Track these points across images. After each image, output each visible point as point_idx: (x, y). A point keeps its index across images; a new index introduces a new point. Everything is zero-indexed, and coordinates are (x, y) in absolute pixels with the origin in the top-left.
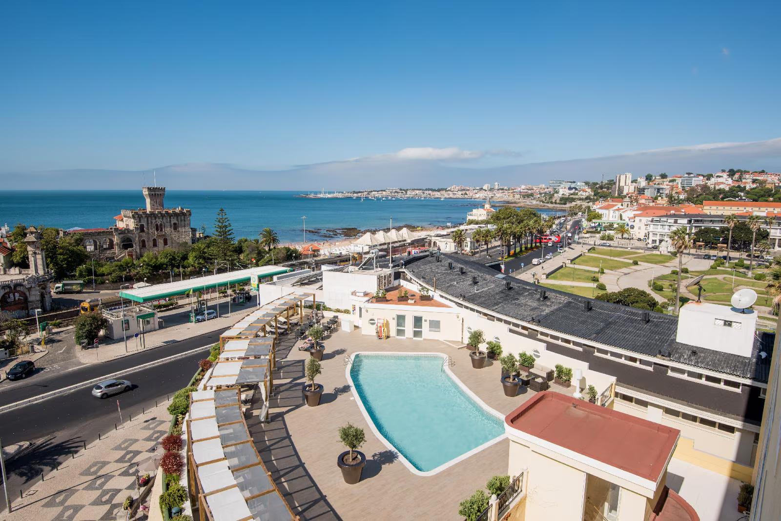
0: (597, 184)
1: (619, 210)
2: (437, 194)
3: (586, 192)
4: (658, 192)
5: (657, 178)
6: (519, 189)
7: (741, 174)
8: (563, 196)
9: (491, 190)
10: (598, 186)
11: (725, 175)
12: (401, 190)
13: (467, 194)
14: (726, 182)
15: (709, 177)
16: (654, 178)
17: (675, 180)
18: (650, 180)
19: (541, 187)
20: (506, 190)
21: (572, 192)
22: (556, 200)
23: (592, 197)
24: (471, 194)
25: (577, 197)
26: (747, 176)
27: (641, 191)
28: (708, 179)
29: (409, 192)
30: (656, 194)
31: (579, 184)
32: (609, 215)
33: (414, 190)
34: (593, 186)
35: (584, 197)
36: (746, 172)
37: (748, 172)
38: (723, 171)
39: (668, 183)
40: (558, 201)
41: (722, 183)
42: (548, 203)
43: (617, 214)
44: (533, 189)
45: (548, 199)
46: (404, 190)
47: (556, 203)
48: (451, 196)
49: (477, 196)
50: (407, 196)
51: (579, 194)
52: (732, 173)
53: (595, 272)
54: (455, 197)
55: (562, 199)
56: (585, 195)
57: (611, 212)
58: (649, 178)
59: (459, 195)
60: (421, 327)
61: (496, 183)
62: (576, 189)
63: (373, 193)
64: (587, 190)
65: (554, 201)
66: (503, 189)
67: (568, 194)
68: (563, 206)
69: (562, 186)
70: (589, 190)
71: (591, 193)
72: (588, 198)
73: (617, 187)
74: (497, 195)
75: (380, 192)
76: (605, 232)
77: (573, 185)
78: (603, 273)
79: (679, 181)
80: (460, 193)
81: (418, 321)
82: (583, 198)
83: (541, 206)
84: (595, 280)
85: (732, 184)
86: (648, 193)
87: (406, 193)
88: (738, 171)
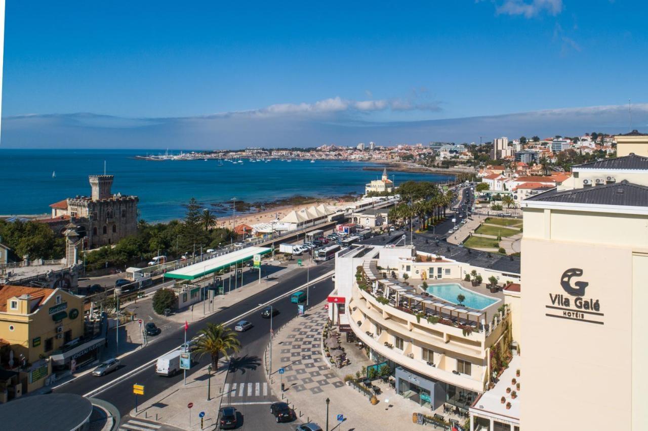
0: (476, 146)
1: (502, 179)
2: (308, 155)
3: (467, 155)
4: (533, 158)
5: (530, 141)
6: (396, 150)
7: (602, 138)
8: (446, 159)
9: (367, 150)
10: (477, 148)
11: (589, 139)
12: (263, 149)
13: (341, 155)
14: (590, 146)
15: (576, 140)
16: (527, 141)
17: (547, 143)
18: (525, 142)
19: (419, 148)
20: (383, 150)
21: (453, 155)
22: (438, 164)
23: (473, 161)
24: (346, 156)
25: (458, 160)
26: (608, 140)
27: (518, 156)
28: (575, 142)
29: (274, 153)
30: (531, 160)
31: (458, 146)
32: (494, 185)
33: (278, 150)
34: (472, 148)
35: (466, 161)
36: (607, 136)
37: (608, 136)
38: (587, 135)
39: (540, 146)
40: (440, 165)
41: (587, 147)
42: (429, 166)
43: (501, 183)
44: (411, 150)
45: (429, 162)
46: (267, 150)
47: (438, 167)
48: (324, 157)
49: (353, 157)
50: (272, 157)
51: (460, 157)
52: (594, 137)
53: (495, 240)
54: (327, 158)
55: (443, 163)
56: (465, 158)
57: (496, 181)
58: (523, 141)
59: (332, 155)
60: (441, 273)
61: (371, 143)
62: (457, 152)
63: (231, 153)
64: (467, 153)
65: (436, 164)
66: (379, 149)
67: (449, 158)
68: (446, 170)
69: (442, 148)
70: (470, 154)
71: (471, 156)
72: (468, 162)
73: (495, 151)
74: (374, 156)
75: (239, 153)
76: (493, 202)
77: (453, 148)
78: (501, 240)
79: (550, 145)
80: (333, 153)
81: (440, 270)
82: (464, 162)
83: (424, 169)
84: (496, 246)
85: (595, 148)
86: (524, 159)
87: (271, 153)
88: (600, 135)
